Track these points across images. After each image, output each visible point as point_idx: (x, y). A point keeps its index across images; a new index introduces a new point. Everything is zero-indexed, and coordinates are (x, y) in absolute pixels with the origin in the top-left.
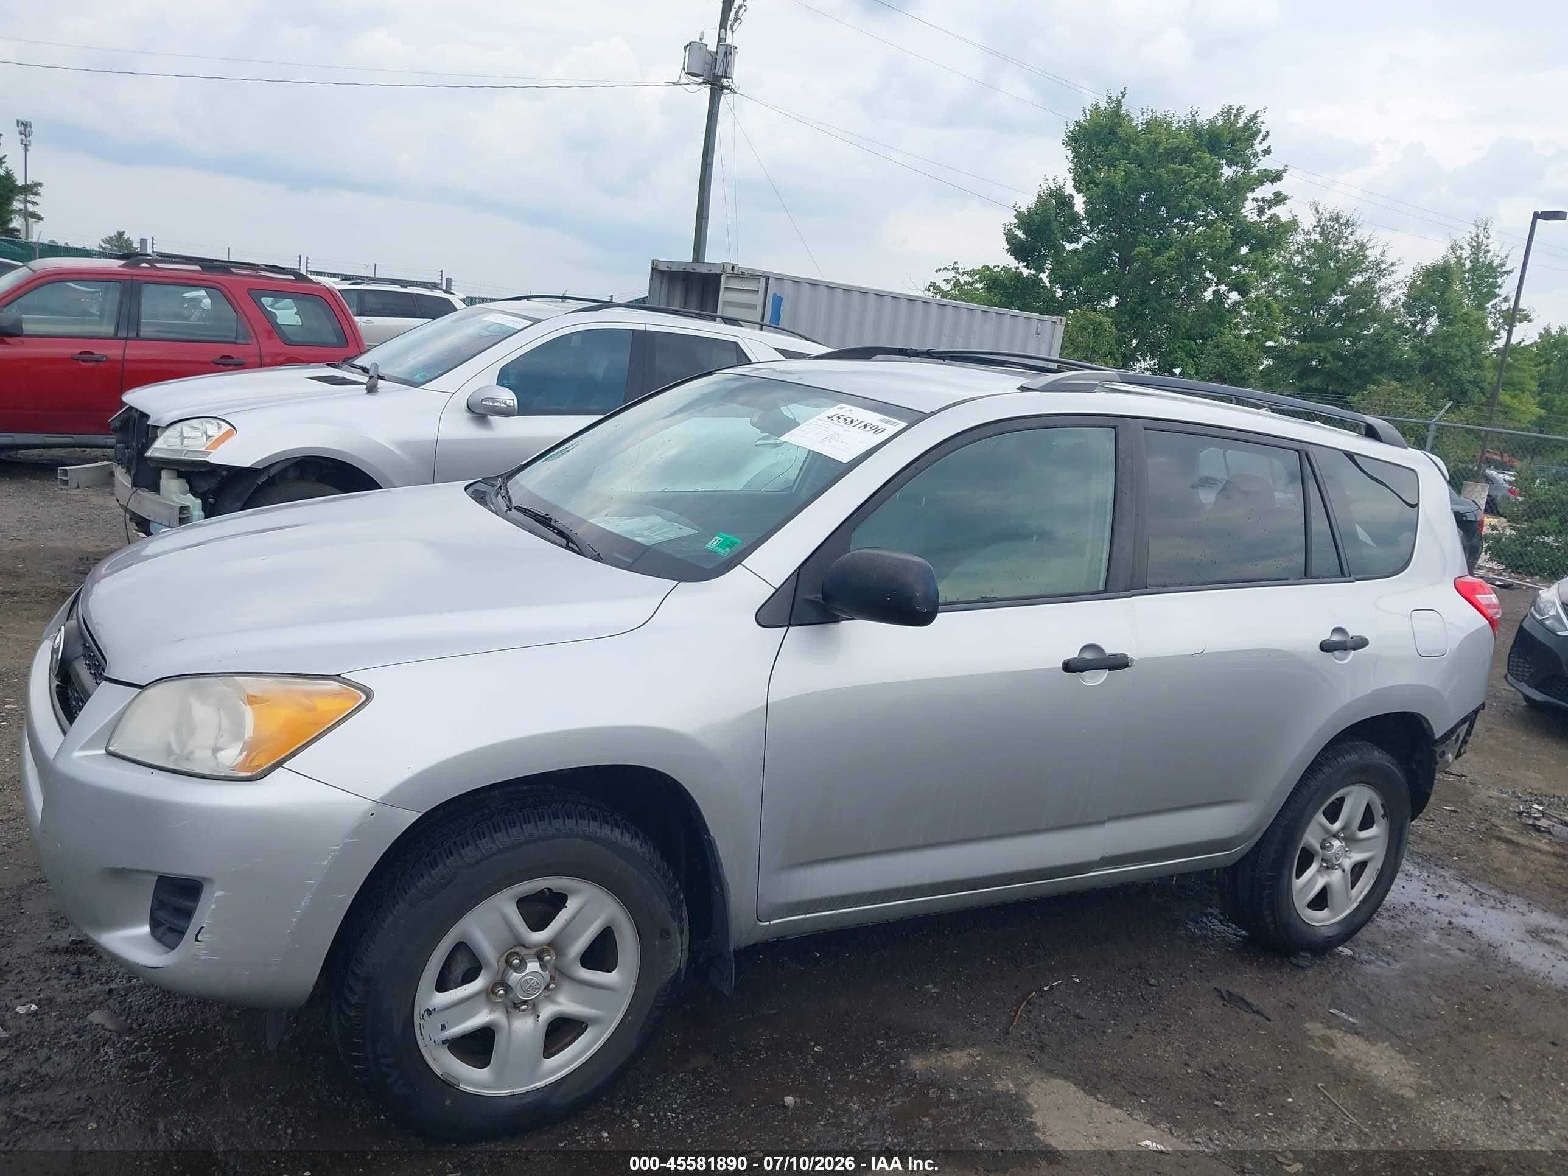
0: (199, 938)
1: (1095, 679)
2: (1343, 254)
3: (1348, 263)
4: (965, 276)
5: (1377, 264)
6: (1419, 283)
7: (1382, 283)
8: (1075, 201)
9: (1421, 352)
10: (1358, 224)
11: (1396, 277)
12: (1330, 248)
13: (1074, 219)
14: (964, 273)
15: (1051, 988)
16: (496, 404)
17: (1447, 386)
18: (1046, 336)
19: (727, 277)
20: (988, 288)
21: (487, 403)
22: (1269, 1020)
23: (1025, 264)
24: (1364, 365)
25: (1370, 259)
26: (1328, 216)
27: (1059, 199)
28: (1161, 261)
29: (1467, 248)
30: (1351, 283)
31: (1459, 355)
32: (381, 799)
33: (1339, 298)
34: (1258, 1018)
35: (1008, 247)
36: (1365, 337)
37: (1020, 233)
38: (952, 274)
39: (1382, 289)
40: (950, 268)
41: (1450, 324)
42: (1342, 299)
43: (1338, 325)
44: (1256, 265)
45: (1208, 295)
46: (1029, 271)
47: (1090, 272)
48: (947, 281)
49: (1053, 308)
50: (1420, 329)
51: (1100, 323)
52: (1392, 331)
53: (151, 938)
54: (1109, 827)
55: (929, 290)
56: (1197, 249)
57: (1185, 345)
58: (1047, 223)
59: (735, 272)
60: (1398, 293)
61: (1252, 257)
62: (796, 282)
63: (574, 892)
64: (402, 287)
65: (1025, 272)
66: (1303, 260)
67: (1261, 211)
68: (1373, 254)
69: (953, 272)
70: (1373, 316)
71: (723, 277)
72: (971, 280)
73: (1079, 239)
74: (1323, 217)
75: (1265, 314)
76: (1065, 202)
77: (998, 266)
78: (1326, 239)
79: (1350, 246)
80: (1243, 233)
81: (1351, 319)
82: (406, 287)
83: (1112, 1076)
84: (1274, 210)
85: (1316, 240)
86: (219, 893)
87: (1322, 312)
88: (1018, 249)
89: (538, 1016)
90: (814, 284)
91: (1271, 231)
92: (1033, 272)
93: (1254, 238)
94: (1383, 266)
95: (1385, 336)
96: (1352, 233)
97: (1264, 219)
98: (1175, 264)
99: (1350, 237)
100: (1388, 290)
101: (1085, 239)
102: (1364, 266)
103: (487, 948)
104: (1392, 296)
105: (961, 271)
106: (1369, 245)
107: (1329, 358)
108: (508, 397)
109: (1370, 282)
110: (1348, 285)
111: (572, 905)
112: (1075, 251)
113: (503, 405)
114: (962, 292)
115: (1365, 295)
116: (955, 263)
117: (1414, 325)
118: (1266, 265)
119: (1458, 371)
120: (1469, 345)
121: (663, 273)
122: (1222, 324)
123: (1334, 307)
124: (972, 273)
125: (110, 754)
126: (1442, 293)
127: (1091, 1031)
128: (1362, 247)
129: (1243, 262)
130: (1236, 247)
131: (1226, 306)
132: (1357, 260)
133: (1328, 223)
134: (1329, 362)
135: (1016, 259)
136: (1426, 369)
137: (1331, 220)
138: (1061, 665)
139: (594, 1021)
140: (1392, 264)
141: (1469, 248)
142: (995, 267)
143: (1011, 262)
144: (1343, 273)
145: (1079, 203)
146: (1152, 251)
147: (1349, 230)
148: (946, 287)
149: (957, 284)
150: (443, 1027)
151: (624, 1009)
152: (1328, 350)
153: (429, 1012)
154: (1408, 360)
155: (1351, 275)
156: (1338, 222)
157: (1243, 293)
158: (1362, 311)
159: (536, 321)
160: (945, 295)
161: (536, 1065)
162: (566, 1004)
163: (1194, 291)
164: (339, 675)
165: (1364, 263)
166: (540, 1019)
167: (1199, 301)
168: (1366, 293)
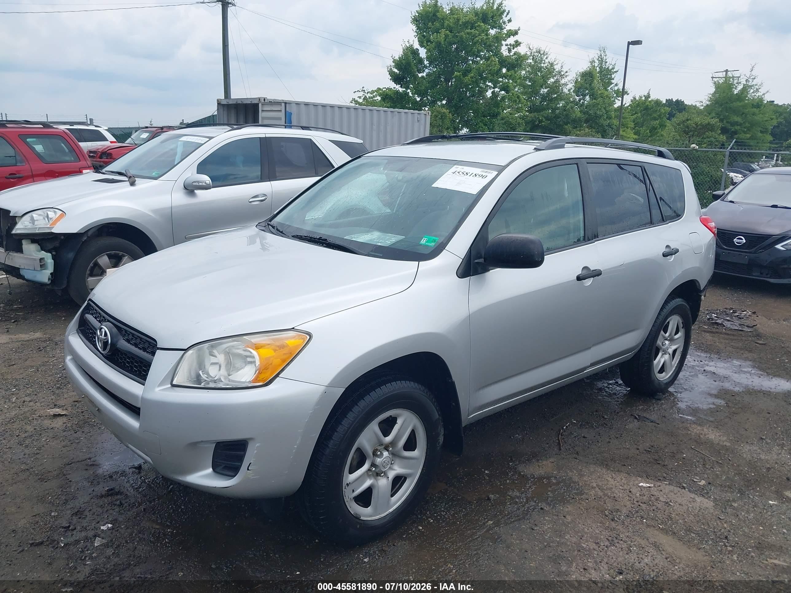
0: (249, 469)
1: (588, 282)
2: (544, 69)
3: (546, 73)
4: (369, 94)
5: (560, 72)
6: (580, 80)
7: (563, 81)
8: (420, 52)
9: (584, 113)
10: (549, 53)
11: (569, 78)
12: (537, 66)
13: (421, 61)
14: (368, 93)
15: (567, 427)
16: (200, 184)
17: (598, 129)
18: (423, 122)
19: (262, 104)
20: (383, 99)
21: (195, 184)
22: (658, 424)
23: (400, 86)
24: (560, 122)
25: (556, 70)
26: (535, 50)
27: (412, 51)
28: (467, 79)
29: (597, 61)
30: (549, 82)
31: (601, 113)
32: (329, 384)
33: (544, 90)
34: (654, 424)
35: (391, 78)
36: (558, 109)
37: (396, 70)
38: (362, 93)
39: (563, 84)
40: (361, 90)
41: (595, 99)
42: (546, 90)
43: (545, 103)
44: (510, 77)
45: (489, 94)
46: (402, 89)
47: (432, 88)
48: (360, 97)
49: (418, 106)
50: (582, 102)
51: (444, 113)
52: (570, 104)
53: (213, 473)
54: (593, 349)
55: (352, 103)
56: (484, 71)
57: (483, 120)
58: (408, 64)
59: (266, 101)
60: (571, 86)
61: (509, 73)
62: (298, 104)
63: (399, 415)
64: (71, 126)
65: (401, 90)
66: (526, 73)
67: (510, 51)
68: (557, 68)
69: (362, 92)
70: (561, 97)
71: (260, 105)
72: (372, 96)
73: (424, 71)
74: (533, 51)
75: (518, 101)
76: (415, 53)
77: (385, 88)
78: (536, 62)
79: (546, 65)
80: (503, 62)
81: (551, 100)
82: (73, 126)
83: (612, 460)
84: (515, 50)
85: (531, 63)
86: (258, 445)
87: (537, 98)
88: (396, 79)
89: (388, 478)
90: (307, 104)
91: (517, 60)
92: (404, 89)
93: (509, 64)
94: (562, 73)
95: (568, 107)
96: (547, 58)
97: (511, 54)
98: (474, 80)
99: (546, 60)
100: (566, 84)
101: (427, 71)
102: (554, 74)
103: (368, 449)
104: (568, 87)
105: (366, 92)
106: (555, 63)
107: (544, 120)
108: (206, 179)
109: (557, 81)
110: (548, 84)
111: (399, 422)
112: (423, 77)
113: (204, 184)
114: (368, 102)
115: (556, 88)
116: (363, 88)
117: (580, 101)
118: (516, 77)
119: (602, 121)
120: (605, 108)
121: (224, 105)
122: (498, 107)
123: (543, 95)
124: (373, 92)
125: (173, 386)
126: (590, 85)
127: (592, 442)
128: (552, 65)
129: (505, 76)
130: (500, 69)
131: (499, 99)
132: (550, 71)
133: (535, 54)
134: (544, 122)
135: (395, 83)
136: (587, 121)
137: (537, 52)
138: (576, 278)
139: (410, 475)
140: (566, 72)
141: (598, 61)
142: (383, 88)
143: (392, 85)
144: (545, 78)
145: (423, 53)
146: (463, 74)
147: (545, 57)
148: (361, 101)
149: (365, 98)
150: (353, 491)
151: (421, 467)
152: (542, 116)
153: (348, 485)
154: (579, 118)
155: (548, 79)
156: (540, 53)
157: (507, 92)
158: (555, 95)
159: (211, 138)
160: (360, 104)
161: (389, 501)
162: (398, 470)
163: (482, 92)
164: (293, 328)
165: (554, 72)
166: (389, 479)
167: (484, 97)
168: (556, 86)
